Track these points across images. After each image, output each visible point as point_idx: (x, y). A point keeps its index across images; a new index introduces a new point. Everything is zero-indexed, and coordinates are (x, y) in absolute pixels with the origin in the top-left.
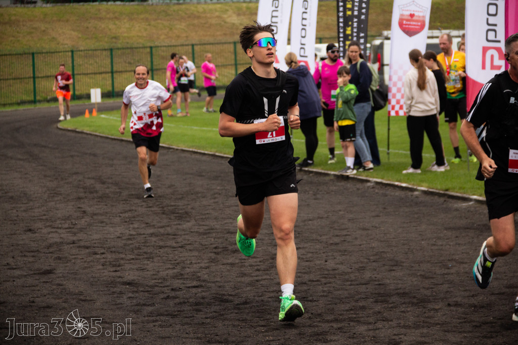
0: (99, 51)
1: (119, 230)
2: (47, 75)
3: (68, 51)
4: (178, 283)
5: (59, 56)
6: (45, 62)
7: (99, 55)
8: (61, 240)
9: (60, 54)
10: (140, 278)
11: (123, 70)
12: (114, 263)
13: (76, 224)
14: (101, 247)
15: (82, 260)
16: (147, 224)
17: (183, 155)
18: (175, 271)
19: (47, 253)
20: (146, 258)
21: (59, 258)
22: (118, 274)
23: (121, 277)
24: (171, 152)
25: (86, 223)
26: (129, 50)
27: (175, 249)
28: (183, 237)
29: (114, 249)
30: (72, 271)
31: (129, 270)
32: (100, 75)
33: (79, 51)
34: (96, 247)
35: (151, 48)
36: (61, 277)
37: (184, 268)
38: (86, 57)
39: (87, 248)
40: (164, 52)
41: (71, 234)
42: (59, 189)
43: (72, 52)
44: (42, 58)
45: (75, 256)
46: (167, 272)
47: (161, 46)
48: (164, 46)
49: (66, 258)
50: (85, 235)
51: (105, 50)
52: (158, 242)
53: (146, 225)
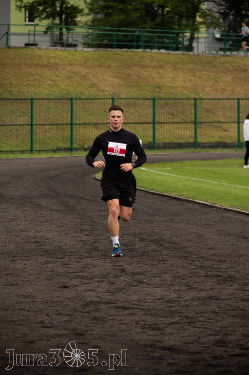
0: (141, 100)
1: (160, 292)
2: (86, 122)
3: (109, 99)
4: (220, 350)
5: (99, 103)
6: (84, 108)
7: (141, 104)
8: (99, 300)
9: (100, 101)
10: (180, 344)
11: (166, 121)
12: (154, 326)
13: (114, 283)
14: (140, 309)
15: (120, 322)
16: (189, 286)
17: (226, 214)
18: (217, 338)
19: (83, 312)
20: (188, 323)
21: (96, 319)
22: (158, 338)
23: (161, 342)
24: (214, 210)
25: (125, 283)
26: (173, 101)
27: (217, 314)
28: (226, 301)
29: (153, 311)
30: (109, 333)
31: (169, 334)
32: (142, 125)
33: (120, 99)
34: (135, 308)
35: (195, 99)
36: (97, 339)
37: (226, 335)
38: (127, 105)
39: (126, 309)
40: (208, 104)
41: (109, 294)
42: (96, 245)
43: (113, 99)
44: (81, 105)
45: (113, 317)
46: (209, 338)
47: (206, 99)
48: (208, 99)
49: (103, 318)
50: (123, 295)
51: (148, 99)
52: (199, 306)
53: (187, 288)
